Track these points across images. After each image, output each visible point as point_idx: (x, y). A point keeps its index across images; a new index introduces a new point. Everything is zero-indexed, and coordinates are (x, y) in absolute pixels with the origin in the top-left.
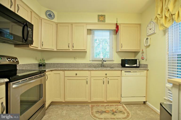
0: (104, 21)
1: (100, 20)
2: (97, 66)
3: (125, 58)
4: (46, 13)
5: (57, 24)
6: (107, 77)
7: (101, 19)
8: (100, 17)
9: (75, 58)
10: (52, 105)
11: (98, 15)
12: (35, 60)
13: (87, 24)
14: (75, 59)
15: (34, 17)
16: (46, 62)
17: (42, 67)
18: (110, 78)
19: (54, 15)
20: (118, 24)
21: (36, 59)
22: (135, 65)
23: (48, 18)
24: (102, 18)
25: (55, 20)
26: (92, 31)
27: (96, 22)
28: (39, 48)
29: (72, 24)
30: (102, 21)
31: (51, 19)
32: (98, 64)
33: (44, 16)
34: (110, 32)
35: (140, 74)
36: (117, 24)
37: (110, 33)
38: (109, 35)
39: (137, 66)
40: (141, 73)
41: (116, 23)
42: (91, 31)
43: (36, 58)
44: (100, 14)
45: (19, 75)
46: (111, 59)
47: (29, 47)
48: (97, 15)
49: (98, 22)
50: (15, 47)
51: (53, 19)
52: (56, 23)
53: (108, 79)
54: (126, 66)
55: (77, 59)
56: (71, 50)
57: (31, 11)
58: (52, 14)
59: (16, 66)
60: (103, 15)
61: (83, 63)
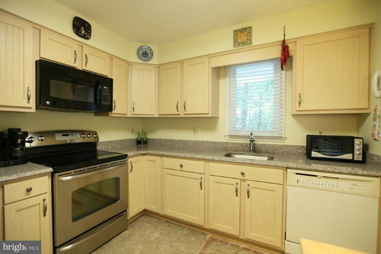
0: (249, 41)
1: (239, 41)
2: (241, 148)
3: (320, 132)
4: (138, 52)
5: (159, 67)
6: (245, 180)
7: (242, 38)
8: (239, 35)
9: (195, 130)
10: (145, 216)
11: (234, 31)
12: (131, 133)
13: (210, 56)
14: (195, 132)
15: (117, 64)
16: (149, 137)
17: (141, 145)
18: (252, 184)
19: (152, 53)
20: (287, 42)
21: (133, 132)
22: (348, 156)
23: (141, 59)
24: (243, 36)
25: (155, 61)
26: (231, 69)
27: (231, 49)
28: (129, 115)
29: (182, 62)
30: (243, 43)
31: (147, 61)
32: (242, 145)
33: (135, 58)
34: (275, 65)
35: (354, 187)
36: (284, 41)
37: (275, 68)
38: (273, 72)
39: (356, 159)
40: (355, 185)
41: (280, 41)
42: (227, 70)
43: (132, 130)
44: (239, 27)
45: (100, 158)
46: (276, 135)
47: (108, 115)
48: (232, 32)
49: (233, 49)
50: (95, 116)
51: (150, 60)
52: (157, 66)
53: (249, 185)
54: (312, 156)
55: (199, 131)
56: (182, 115)
57: (110, 57)
58: (148, 52)
59: (94, 144)
60: (245, 29)
61: (211, 141)
